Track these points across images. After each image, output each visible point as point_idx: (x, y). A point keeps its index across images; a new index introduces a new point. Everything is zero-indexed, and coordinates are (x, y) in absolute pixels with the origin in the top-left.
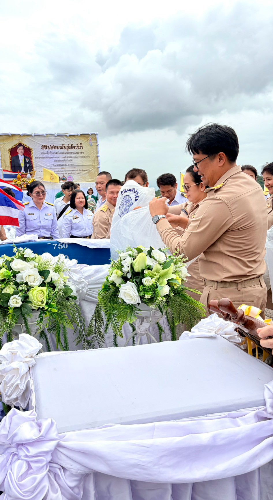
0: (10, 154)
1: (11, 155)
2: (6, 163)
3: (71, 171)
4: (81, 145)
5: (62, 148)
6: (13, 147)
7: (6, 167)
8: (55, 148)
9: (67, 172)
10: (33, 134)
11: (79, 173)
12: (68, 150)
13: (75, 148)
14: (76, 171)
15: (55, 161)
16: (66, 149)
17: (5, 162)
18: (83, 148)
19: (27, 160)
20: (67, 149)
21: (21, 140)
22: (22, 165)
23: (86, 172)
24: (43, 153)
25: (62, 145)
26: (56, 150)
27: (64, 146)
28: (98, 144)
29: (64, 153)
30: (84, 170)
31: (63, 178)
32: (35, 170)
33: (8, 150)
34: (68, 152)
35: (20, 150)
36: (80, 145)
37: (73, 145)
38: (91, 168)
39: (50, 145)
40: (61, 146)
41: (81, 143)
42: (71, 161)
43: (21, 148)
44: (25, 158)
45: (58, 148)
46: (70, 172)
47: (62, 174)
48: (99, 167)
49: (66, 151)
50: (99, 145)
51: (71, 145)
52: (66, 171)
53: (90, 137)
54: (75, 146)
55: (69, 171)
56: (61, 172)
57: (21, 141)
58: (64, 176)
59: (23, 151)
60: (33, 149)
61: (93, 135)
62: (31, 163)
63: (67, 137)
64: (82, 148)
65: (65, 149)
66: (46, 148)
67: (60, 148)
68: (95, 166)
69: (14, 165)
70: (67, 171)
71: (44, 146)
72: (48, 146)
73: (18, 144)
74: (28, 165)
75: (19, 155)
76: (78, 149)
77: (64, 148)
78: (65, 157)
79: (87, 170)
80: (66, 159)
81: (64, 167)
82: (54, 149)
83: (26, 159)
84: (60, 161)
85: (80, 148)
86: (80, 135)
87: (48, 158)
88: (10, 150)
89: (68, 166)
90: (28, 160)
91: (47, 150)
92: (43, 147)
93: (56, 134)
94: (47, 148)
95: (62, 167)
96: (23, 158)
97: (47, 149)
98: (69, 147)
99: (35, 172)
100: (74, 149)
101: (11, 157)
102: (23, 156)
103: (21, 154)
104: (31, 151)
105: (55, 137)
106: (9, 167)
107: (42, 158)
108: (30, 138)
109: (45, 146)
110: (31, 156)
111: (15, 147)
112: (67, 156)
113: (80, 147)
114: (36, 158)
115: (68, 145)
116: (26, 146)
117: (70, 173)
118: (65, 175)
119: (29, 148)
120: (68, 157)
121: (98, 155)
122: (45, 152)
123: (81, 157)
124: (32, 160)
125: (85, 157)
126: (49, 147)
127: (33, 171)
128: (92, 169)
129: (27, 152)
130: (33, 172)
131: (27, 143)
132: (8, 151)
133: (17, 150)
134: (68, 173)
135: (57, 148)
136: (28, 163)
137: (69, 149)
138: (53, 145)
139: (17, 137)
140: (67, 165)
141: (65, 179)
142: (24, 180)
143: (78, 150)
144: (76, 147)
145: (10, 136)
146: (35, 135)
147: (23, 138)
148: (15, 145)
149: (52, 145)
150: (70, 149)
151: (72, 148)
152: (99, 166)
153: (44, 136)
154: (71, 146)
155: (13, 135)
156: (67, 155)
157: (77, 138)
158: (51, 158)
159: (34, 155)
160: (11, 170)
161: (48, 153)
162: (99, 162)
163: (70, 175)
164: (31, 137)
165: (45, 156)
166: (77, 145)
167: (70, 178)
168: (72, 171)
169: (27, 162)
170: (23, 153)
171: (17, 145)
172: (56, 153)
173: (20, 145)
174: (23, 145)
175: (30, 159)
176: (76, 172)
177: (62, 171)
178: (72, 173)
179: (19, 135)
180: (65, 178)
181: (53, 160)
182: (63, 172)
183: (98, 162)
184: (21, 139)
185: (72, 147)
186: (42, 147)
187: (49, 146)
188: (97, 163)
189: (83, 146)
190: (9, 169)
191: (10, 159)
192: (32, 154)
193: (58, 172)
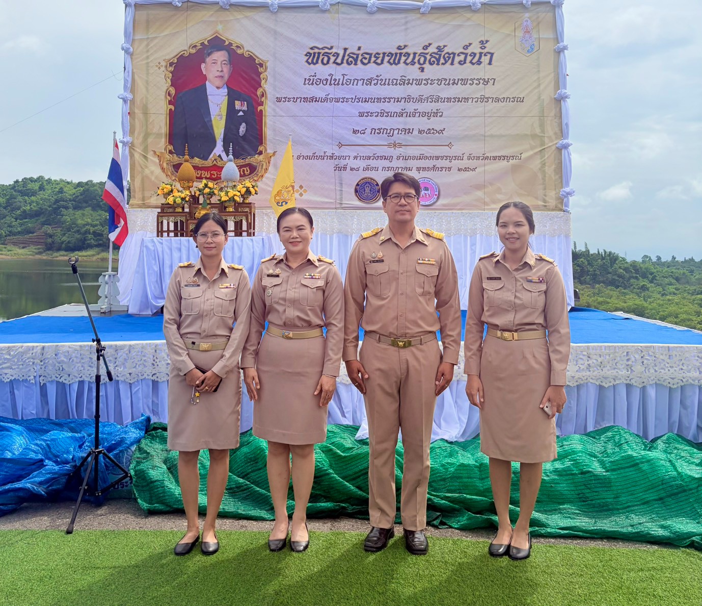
0: (169, 81)
1: (175, 84)
2: (153, 119)
3: (431, 158)
4: (483, 48)
5: (395, 58)
6: (186, 55)
8: (366, 61)
9: (411, 163)
11: (466, 169)
12: (422, 70)
13: (457, 59)
14: (457, 158)
15: (361, 115)
16: (413, 63)
17: (146, 113)
18: (490, 63)
19: (240, 106)
20: (417, 65)
21: (220, 28)
22: (219, 128)
24: (311, 81)
25: (399, 48)
26: (371, 70)
27: (404, 51)
28: (561, 45)
29: (404, 82)
30: (495, 158)
32: (270, 151)
33: (164, 64)
34: (423, 76)
35: (216, 68)
36: (478, 51)
37: (446, 50)
38: (526, 151)
39: (345, 49)
40: (394, 51)
41: (482, 42)
42: (436, 114)
43: (220, 56)
44: (232, 97)
45: (379, 61)
46: (429, 163)
47: (389, 169)
48: (566, 147)
49: (413, 72)
50: (565, 48)
51: (439, 48)
52: (406, 159)
53: (527, 15)
54: (457, 52)
55: (421, 157)
56: (386, 163)
57: (221, 32)
59: (226, 71)
60: (268, 64)
61: (542, 8)
62: (255, 119)
63: (423, 14)
64: (485, 60)
65: (410, 67)
66: (325, 61)
67: (387, 59)
68: (546, 140)
69: (185, 127)
70: (414, 158)
71: (316, 51)
72: (334, 50)
73: (206, 43)
74: (242, 129)
75: (210, 88)
76: (468, 64)
77: (403, 58)
78: (408, 99)
79: (504, 158)
80: (411, 107)
81: (397, 140)
82: (359, 62)
83: (238, 105)
84: (382, 114)
85: (479, 63)
86: (479, 6)
87: (331, 100)
88: (171, 64)
89: (420, 136)
90: (245, 108)
91: (331, 69)
92: (314, 57)
93: (373, 3)
94: (332, 59)
95: (390, 140)
96: (225, 99)
97: (331, 64)
98: (428, 57)
99: (272, 159)
100: (452, 64)
101: (173, 91)
102: (225, 91)
103: (218, 82)
104: (261, 70)
105: (370, 13)
106: (159, 135)
107: (306, 100)
108: (260, 16)
109: (323, 51)
110: (259, 93)
111: (193, 51)
112: (415, 95)
113: (481, 56)
114: (279, 100)
115: (425, 48)
116: (239, 52)
117: (424, 169)
119: (251, 59)
120: (420, 100)
121: (562, 91)
122: (319, 76)
123: (484, 99)
124: (260, 108)
125: (498, 100)
126: (337, 55)
127: (261, 153)
128: (531, 153)
129: (245, 74)
130: (261, 157)
131: (246, 38)
132: (163, 69)
133: (203, 66)
134: (418, 169)
135: (373, 59)
136: (243, 119)
137: (427, 66)
138: (359, 48)
139: (207, 15)
140: (415, 132)
142: (206, 186)
143: (469, 71)
144: (462, 57)
145: (178, 8)
146: (282, 7)
147: (231, 16)
148: (195, 46)
149: (353, 49)
150: (431, 64)
151: (442, 61)
152: (565, 142)
153: (321, 11)
154: (436, 51)
155: (192, 5)
156: (414, 91)
157: (469, 19)
158: (344, 100)
159: (270, 87)
160: (171, 148)
161: (332, 81)
162: (567, 125)
164: (265, 13)
165: (318, 91)
166: (466, 47)
167: (426, 189)
168: (437, 158)
169: (241, 113)
170: (226, 77)
171: (202, 44)
172: (369, 82)
173: (216, 44)
174: (230, 44)
175: (255, 102)
176: (456, 163)
177: (390, 158)
178: (434, 168)
179: (217, 7)
181: (354, 109)
182: (395, 164)
183: (560, 124)
184: (221, 22)
185: (441, 57)
186: (308, 54)
187: (341, 53)
188: (557, 130)
189: (492, 54)
190: (162, 144)
192: (263, 82)
193: (373, 163)
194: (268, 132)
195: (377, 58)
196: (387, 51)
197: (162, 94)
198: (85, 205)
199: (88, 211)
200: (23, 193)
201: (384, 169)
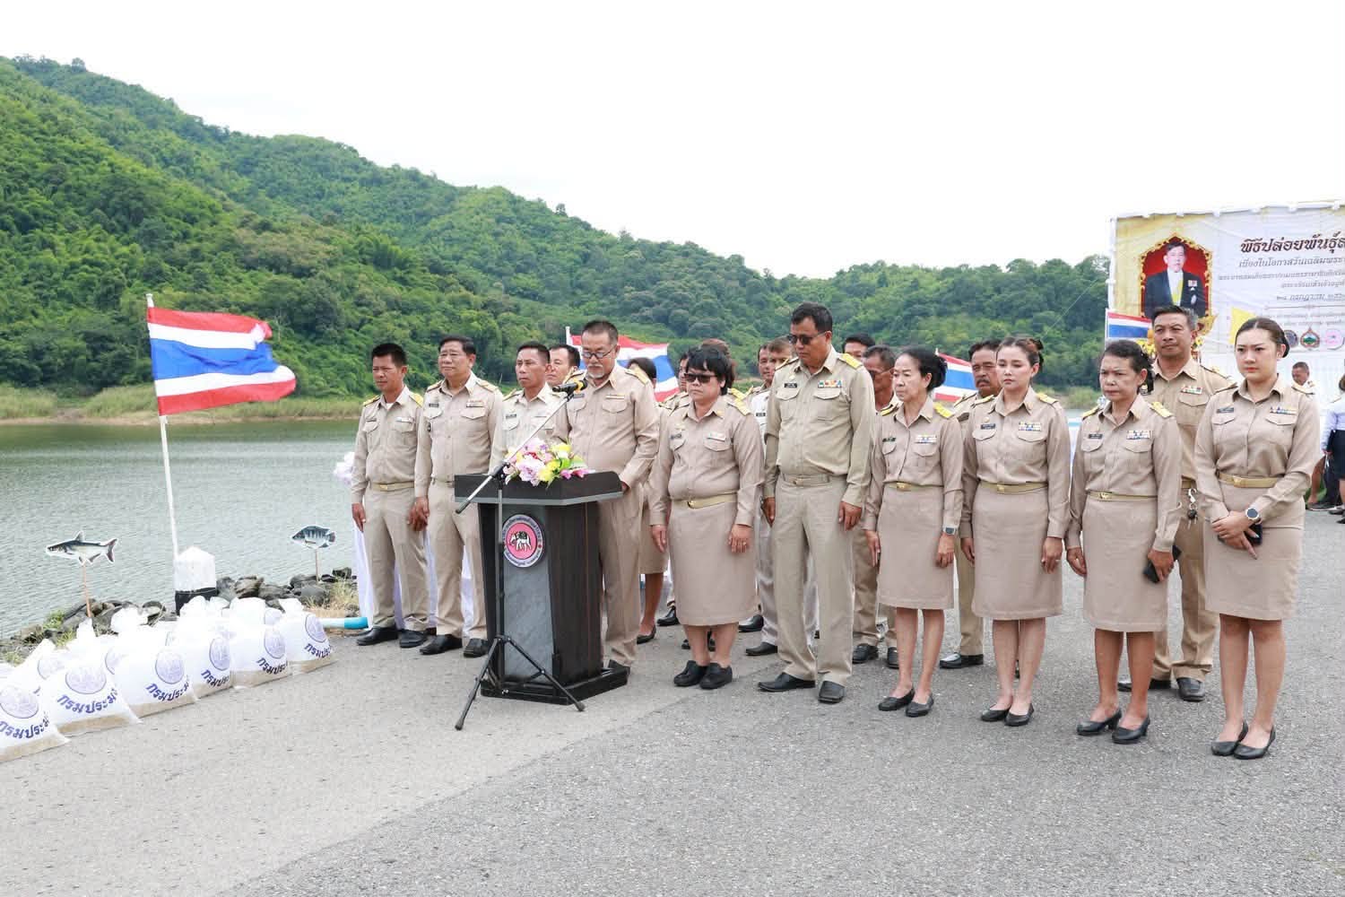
0: (1141, 269)
1: (1145, 271)
2: (1129, 295)
5: (1311, 245)
6: (1153, 251)
7: (1126, 305)
8: (1288, 248)
9: (1325, 320)
10: (1217, 211)
12: (1332, 251)
15: (1283, 286)
16: (1325, 247)
17: (1126, 292)
19: (1192, 284)
20: (1328, 249)
21: (1177, 230)
22: (1177, 299)
24: (1244, 264)
25: (1314, 236)
26: (1292, 253)
27: (1318, 239)
29: (1318, 261)
31: (1306, 337)
33: (1137, 258)
34: (1333, 256)
35: (1174, 259)
39: (1272, 240)
40: (1310, 239)
42: (1341, 284)
43: (1178, 250)
44: (1186, 278)
45: (1298, 247)
46: (1335, 319)
47: (1304, 324)
49: (1326, 253)
52: (1319, 316)
55: (1330, 315)
56: (1302, 320)
58: (1310, 330)
59: (1182, 260)
60: (1213, 254)
62: (1203, 292)
63: (1334, 211)
65: (1323, 250)
66: (1256, 249)
67: (1304, 245)
69: (1152, 299)
70: (1324, 315)
71: (1249, 242)
72: (1263, 241)
74: (1194, 299)
75: (1170, 273)
77: (1318, 244)
78: (1321, 273)
80: (1321, 279)
81: (1312, 303)
82: (1282, 249)
83: (1190, 283)
84: (1300, 285)
87: (1260, 276)
88: (1143, 258)
89: (1330, 300)
90: (1196, 285)
91: (1261, 254)
92: (1247, 247)
93: (1293, 207)
94: (1262, 247)
95: (1306, 303)
96: (1181, 279)
97: (1261, 252)
98: (1338, 242)
99: (1216, 321)
101: (1144, 276)
102: (1181, 274)
103: (1176, 268)
104: (1207, 258)
105: (1293, 213)
106: (1134, 305)
107: (1241, 277)
108: (1205, 221)
109: (1254, 243)
110: (1206, 273)
111: (1159, 248)
112: (1326, 270)
114: (1221, 278)
115: (1335, 236)
116: (1191, 246)
117: (1334, 323)
118: (1314, 328)
119: (1200, 251)
120: (1330, 273)
122: (1251, 260)
126: (1266, 244)
129: (1196, 261)
131: (1197, 236)
132: (1137, 261)
133: (1165, 257)
134: (1328, 323)
135: (1293, 246)
136: (1194, 292)
137: (1336, 248)
138: (1283, 239)
139: (1169, 223)
140: (1326, 297)
141: (1314, 341)
145: (1147, 219)
146: (1224, 214)
147: (1183, 222)
149: (1277, 239)
150: (1339, 247)
153: (1255, 214)
155: (1156, 217)
156: (1326, 267)
158: (1270, 276)
159: (1214, 269)
160: (1143, 314)
161: (1260, 262)
163: (1331, 326)
164: (1211, 218)
165: (1252, 271)
167: (1335, 337)
169: (1193, 289)
170: (1182, 264)
172: (1290, 262)
173: (1175, 242)
175: (1203, 281)
177: (1305, 316)
179: (1173, 218)
180: (1313, 337)
181: (1278, 282)
182: (1310, 320)
184: (1179, 227)
186: (1243, 245)
187: (1269, 242)
190: (1137, 312)
191: (1142, 284)
192: (1209, 267)
193: (1292, 320)
194: (1213, 297)
195: (1297, 245)
196: (1305, 239)
197: (1136, 277)
198: (955, 308)
199: (962, 318)
200: (852, 292)
201: (1300, 324)
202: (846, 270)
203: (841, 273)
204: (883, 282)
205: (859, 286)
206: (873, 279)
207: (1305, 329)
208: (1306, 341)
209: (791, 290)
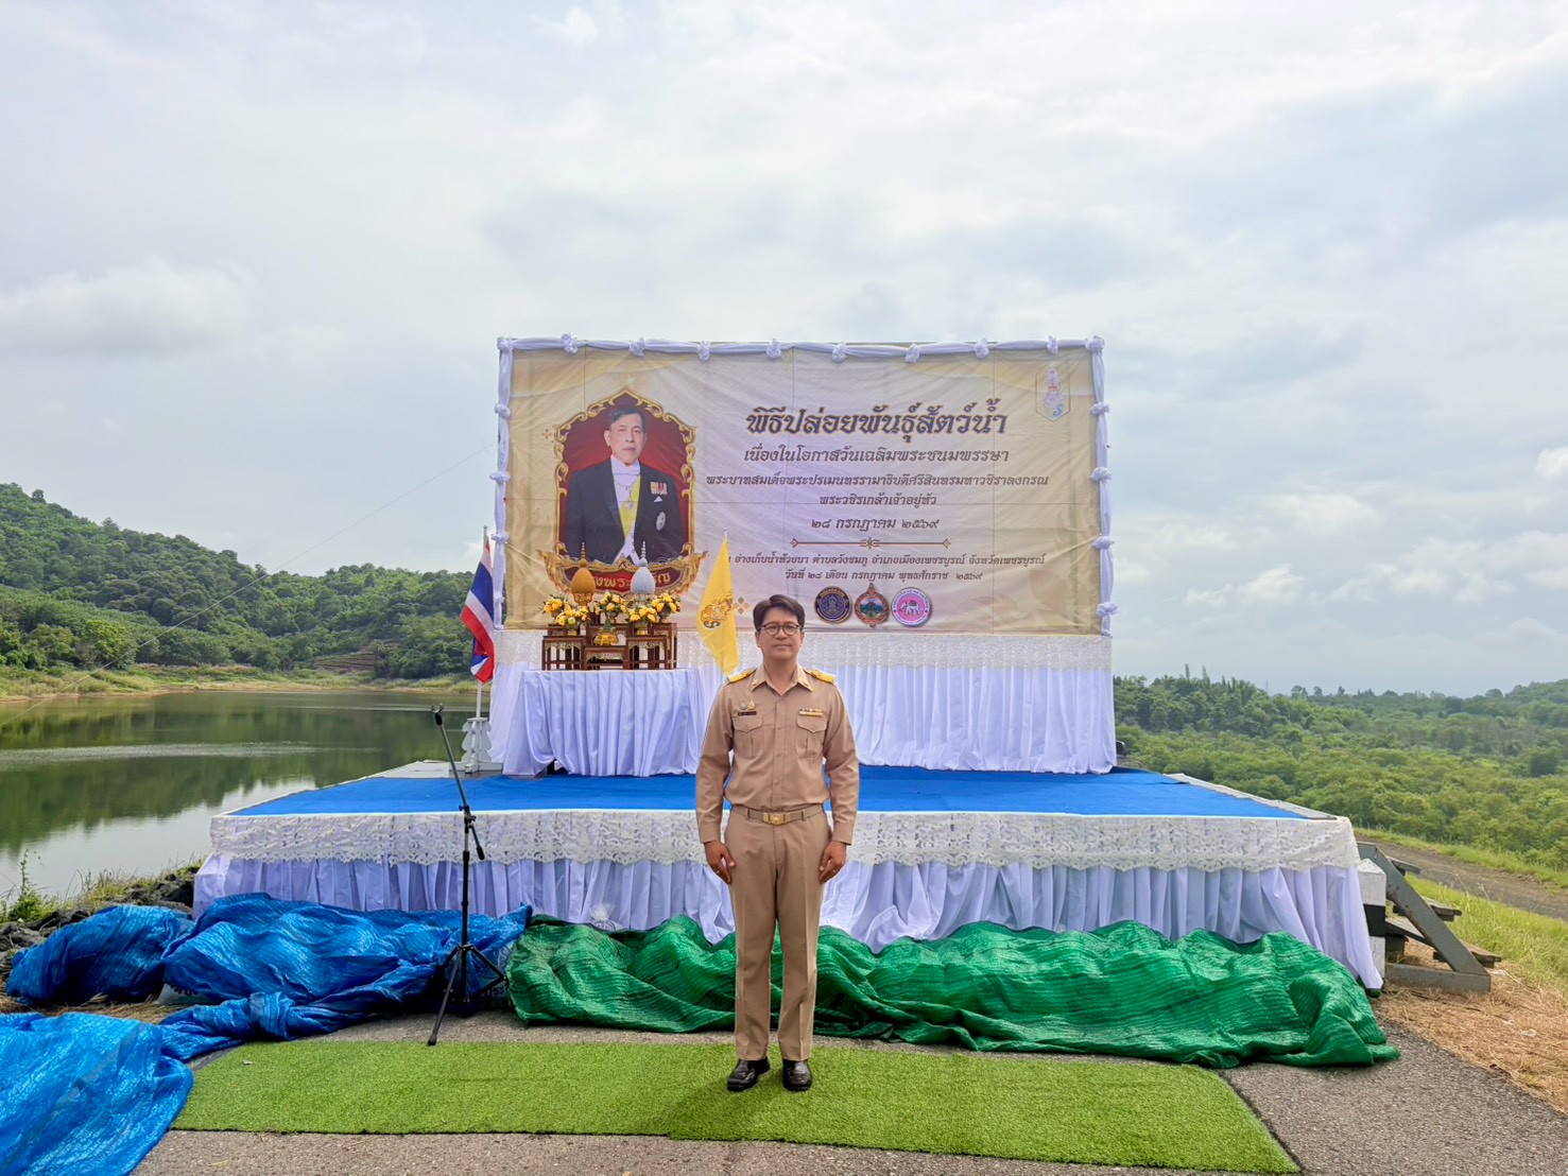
0: (560, 454)
1: (567, 458)
3: (920, 560)
4: (992, 409)
5: (870, 424)
6: (584, 419)
8: (830, 428)
9: (892, 568)
10: (704, 347)
11: (968, 576)
12: (908, 439)
13: (956, 425)
14: (954, 560)
15: (824, 501)
16: (895, 430)
17: (528, 498)
18: (1001, 431)
19: (658, 489)
20: (901, 433)
21: (630, 381)
22: (629, 518)
23: (1020, 569)
24: (755, 455)
25: (876, 409)
26: (839, 439)
27: (883, 414)
28: (1099, 405)
29: (883, 456)
30: (1007, 561)
31: (864, 602)
32: (698, 551)
33: (553, 431)
34: (910, 447)
35: (624, 438)
36: (984, 413)
37: (941, 412)
38: (1051, 551)
39: (803, 411)
40: (870, 413)
41: (990, 402)
42: (926, 500)
43: (630, 421)
44: (647, 477)
45: (848, 427)
46: (916, 569)
47: (862, 575)
48: (1106, 546)
49: (895, 442)
50: (1105, 409)
51: (931, 409)
52: (885, 561)
53: (1053, 364)
54: (956, 415)
55: (906, 560)
56: (858, 568)
57: (631, 387)
58: (872, 587)
59: (639, 441)
60: (696, 432)
61: (1073, 354)
62: (678, 508)
63: (910, 364)
64: (995, 425)
65: (891, 435)
66: (774, 428)
67: (859, 424)
68: (1079, 536)
69: (582, 518)
70: (897, 560)
71: (762, 413)
72: (786, 413)
73: (611, 403)
74: (661, 521)
75: (617, 465)
76: (971, 432)
77: (882, 424)
78: (888, 480)
79: (1021, 560)
80: (892, 491)
81: (873, 536)
82: (821, 429)
83: (654, 487)
84: (853, 499)
85: (986, 430)
86: (987, 351)
87: (783, 481)
88: (563, 432)
89: (904, 531)
90: (664, 492)
91: (783, 438)
92: (759, 421)
94: (785, 424)
95: (864, 536)
96: (638, 480)
97: (782, 431)
98: (916, 422)
99: (701, 562)
100: (949, 431)
101: (565, 468)
102: (636, 468)
103: (628, 457)
104: (686, 439)
105: (840, 361)
106: (546, 528)
107: (747, 480)
108: (685, 366)
109: (771, 414)
110: (684, 470)
111: (593, 414)
112: (898, 474)
113: (988, 420)
114: (711, 481)
115: (913, 409)
116: (657, 415)
117: (910, 576)
118: (879, 584)
119: (673, 425)
120: (905, 480)
121: (1101, 469)
122: (766, 448)
123: (993, 480)
124: (684, 492)
125: (1012, 481)
126: (791, 419)
127: (685, 554)
128: (1057, 554)
129: (665, 446)
131: (666, 393)
132: (552, 438)
133: (607, 434)
134: (902, 576)
135: (840, 425)
136: (661, 507)
137: (914, 434)
138: (821, 410)
139: (612, 364)
140: (898, 525)
141: (879, 609)
142: (610, 599)
143: (972, 441)
144: (963, 422)
145: (571, 353)
146: (715, 353)
147: (642, 366)
148: (596, 407)
149: (813, 411)
150: (920, 432)
151: (935, 427)
152: (1104, 538)
153: (770, 358)
154: (927, 413)
155: (592, 351)
156: (896, 468)
157: (972, 370)
158: (801, 481)
159: (698, 463)
160: (564, 546)
161: (784, 455)
162: (1107, 515)
163: (910, 583)
164: (692, 362)
165: (764, 469)
166: (968, 408)
167: (913, 603)
168: (928, 561)
169: (659, 499)
170: (639, 450)
171: (606, 404)
172: (835, 456)
173: (626, 404)
174: (645, 405)
175: (678, 484)
176: (954, 568)
177: (863, 561)
178: (924, 574)
179: (626, 354)
180: (878, 602)
181: (814, 493)
182: (870, 568)
183: (1098, 514)
184: (632, 374)
185: (934, 422)
186: (751, 418)
187: (797, 416)
188: (1093, 522)
189: (1004, 419)
190: (551, 541)
191: (562, 484)
192: (689, 456)
193: (840, 567)
194: (696, 524)
195: (846, 423)
196: (860, 413)
197: (550, 472)
198: (435, 608)
199: (441, 616)
200: (341, 590)
201: (855, 575)
202: (336, 570)
203: (331, 572)
204: (369, 582)
205: (347, 585)
206: (361, 579)
207: (862, 586)
208: (864, 609)
209: (281, 585)
